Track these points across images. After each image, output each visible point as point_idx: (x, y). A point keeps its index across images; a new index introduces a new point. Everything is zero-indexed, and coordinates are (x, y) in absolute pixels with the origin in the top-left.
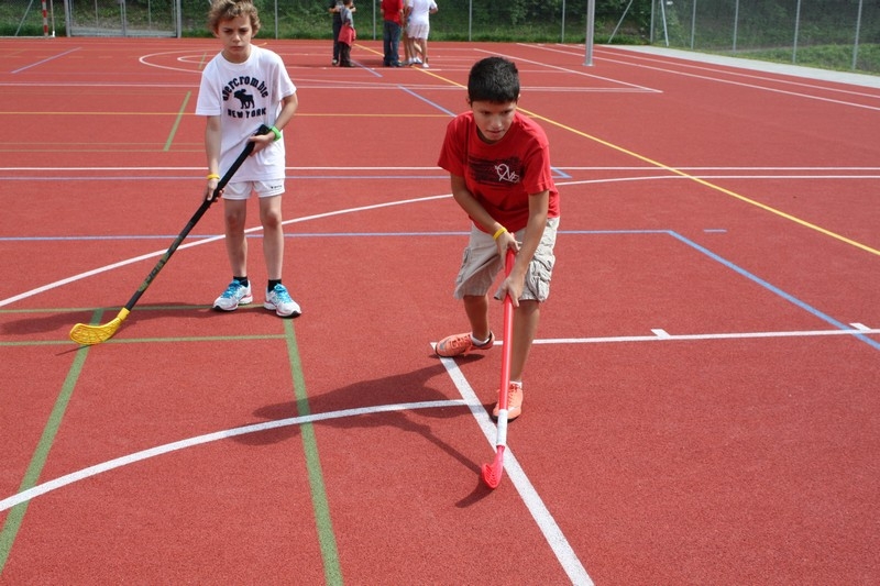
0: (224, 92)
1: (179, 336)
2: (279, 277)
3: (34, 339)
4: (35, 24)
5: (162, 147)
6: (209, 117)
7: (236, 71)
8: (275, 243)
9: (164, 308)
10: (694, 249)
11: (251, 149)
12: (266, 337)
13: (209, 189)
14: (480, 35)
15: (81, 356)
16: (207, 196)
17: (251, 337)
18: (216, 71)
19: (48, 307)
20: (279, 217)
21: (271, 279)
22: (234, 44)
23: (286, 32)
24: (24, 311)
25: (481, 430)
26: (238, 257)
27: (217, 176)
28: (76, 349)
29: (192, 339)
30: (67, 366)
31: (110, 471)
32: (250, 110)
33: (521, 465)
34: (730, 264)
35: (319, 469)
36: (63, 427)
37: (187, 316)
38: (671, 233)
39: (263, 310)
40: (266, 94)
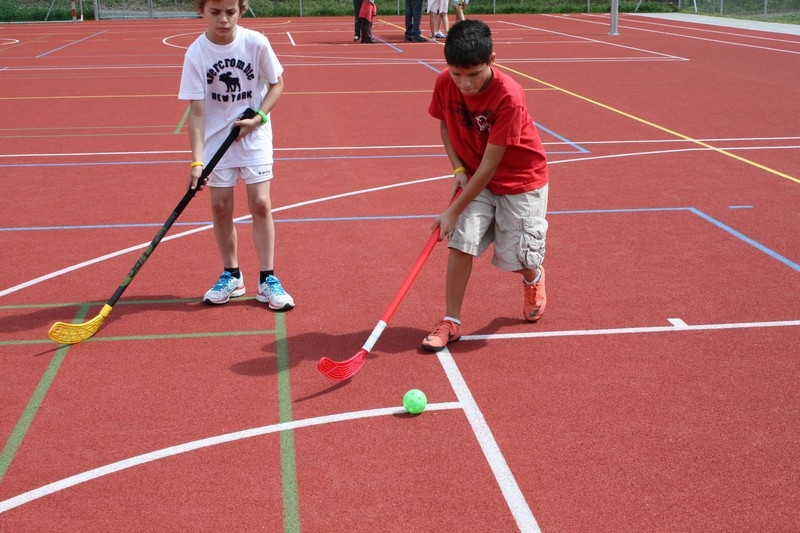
0: (208, 75)
1: (165, 333)
2: (271, 268)
3: (14, 339)
4: (64, 9)
5: (174, 129)
6: (192, 101)
7: (221, 53)
8: (265, 232)
9: (152, 302)
10: (718, 228)
11: (236, 134)
12: (255, 333)
13: (193, 177)
14: (504, 7)
15: (59, 357)
16: (191, 185)
17: (239, 333)
18: (200, 53)
19: (33, 303)
20: (268, 205)
21: (263, 270)
22: (221, 26)
23: (311, 9)
24: (8, 307)
25: (475, 438)
26: (227, 248)
27: (201, 163)
28: (55, 349)
29: (177, 336)
30: (43, 367)
31: (70, 489)
32: (236, 93)
33: (516, 479)
34: (755, 244)
35: (294, 484)
36: (28, 438)
37: (176, 309)
38: (693, 210)
39: (255, 303)
40: (252, 76)
